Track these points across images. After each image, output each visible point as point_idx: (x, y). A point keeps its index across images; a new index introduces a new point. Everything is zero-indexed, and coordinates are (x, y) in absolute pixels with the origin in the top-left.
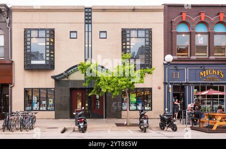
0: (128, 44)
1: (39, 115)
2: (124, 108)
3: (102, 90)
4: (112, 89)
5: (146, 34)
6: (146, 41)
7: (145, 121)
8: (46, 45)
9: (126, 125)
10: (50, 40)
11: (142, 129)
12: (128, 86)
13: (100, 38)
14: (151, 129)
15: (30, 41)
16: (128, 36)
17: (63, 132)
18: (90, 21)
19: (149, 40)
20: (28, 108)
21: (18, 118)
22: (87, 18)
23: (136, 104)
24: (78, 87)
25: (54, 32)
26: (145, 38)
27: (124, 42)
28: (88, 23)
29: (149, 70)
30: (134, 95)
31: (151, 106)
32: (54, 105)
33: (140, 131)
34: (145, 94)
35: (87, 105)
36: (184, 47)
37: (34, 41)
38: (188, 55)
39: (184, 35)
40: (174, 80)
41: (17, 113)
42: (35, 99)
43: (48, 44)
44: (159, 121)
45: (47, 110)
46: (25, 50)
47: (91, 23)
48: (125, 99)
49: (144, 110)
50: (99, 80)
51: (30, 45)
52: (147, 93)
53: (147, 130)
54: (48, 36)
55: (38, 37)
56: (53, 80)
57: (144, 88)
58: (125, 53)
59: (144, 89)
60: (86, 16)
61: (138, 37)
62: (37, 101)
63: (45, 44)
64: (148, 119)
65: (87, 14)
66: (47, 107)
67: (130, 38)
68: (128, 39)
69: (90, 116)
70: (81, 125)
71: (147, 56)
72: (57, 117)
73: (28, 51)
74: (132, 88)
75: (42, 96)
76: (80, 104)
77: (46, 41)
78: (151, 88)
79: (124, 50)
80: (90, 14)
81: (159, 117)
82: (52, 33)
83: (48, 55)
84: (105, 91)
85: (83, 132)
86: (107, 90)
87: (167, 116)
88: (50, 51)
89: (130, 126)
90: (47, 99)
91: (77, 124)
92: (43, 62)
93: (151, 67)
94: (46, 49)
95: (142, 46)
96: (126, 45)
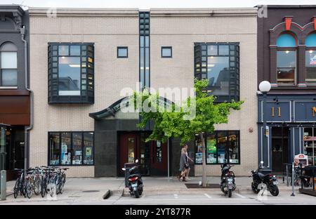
0: (204, 65)
1: (70, 172)
2: (199, 160)
3: (166, 134)
4: (180, 133)
5: (230, 50)
6: (230, 61)
7: (230, 180)
8: (81, 68)
9: (202, 186)
10: (87, 59)
11: (226, 193)
12: (204, 127)
13: (163, 57)
14: (239, 192)
15: (57, 62)
16: (204, 53)
17: (107, 197)
18: (147, 32)
19: (236, 59)
20: (53, 162)
21: (38, 178)
22: (142, 27)
23: (217, 155)
24: (129, 130)
25: (93, 47)
26: (230, 56)
27: (198, 63)
28: (144, 35)
29: (235, 104)
30: (212, 141)
31: (238, 157)
32: (93, 157)
33: (222, 195)
34: (230, 139)
35: (143, 156)
36: (288, 70)
37: (63, 61)
38: (293, 82)
39: (287, 52)
40: (272, 118)
41: (37, 169)
42: (64, 148)
43: (85, 66)
44: (251, 180)
45: (83, 164)
46: (50, 74)
47: (148, 35)
48: (199, 147)
49: (229, 163)
50: (161, 119)
51: (57, 68)
52: (233, 137)
53: (233, 193)
54: (84, 53)
55: (69, 56)
56: (92, 120)
57: (228, 131)
58: (200, 79)
59: (227, 133)
60: (140, 24)
61: (218, 56)
62: (68, 151)
63: (79, 66)
64: (234, 176)
65: (142, 21)
66: (83, 159)
67: (207, 56)
68: (204, 59)
69: (147, 172)
70: (134, 186)
71: (232, 83)
72: (98, 175)
73: (55, 76)
74: (210, 130)
75: (75, 143)
76: (133, 155)
77: (81, 62)
78: (239, 131)
79: (198, 75)
80: (147, 21)
81: (251, 174)
82: (90, 49)
83: (84, 82)
84: (170, 135)
85: (137, 197)
86: (173, 133)
87: (263, 172)
88: (87, 77)
89: (207, 187)
90: (83, 148)
91: (128, 184)
92: (77, 93)
93: (239, 100)
94: (82, 73)
95: (225, 69)
96: (201, 68)
